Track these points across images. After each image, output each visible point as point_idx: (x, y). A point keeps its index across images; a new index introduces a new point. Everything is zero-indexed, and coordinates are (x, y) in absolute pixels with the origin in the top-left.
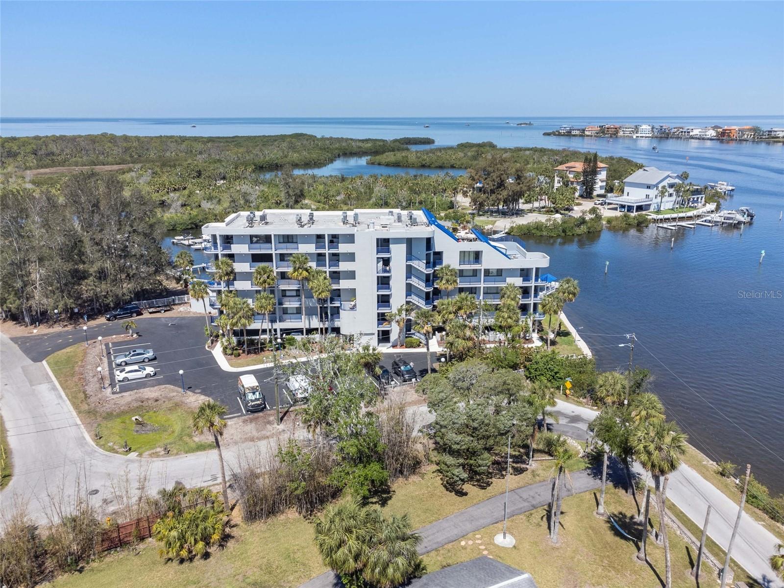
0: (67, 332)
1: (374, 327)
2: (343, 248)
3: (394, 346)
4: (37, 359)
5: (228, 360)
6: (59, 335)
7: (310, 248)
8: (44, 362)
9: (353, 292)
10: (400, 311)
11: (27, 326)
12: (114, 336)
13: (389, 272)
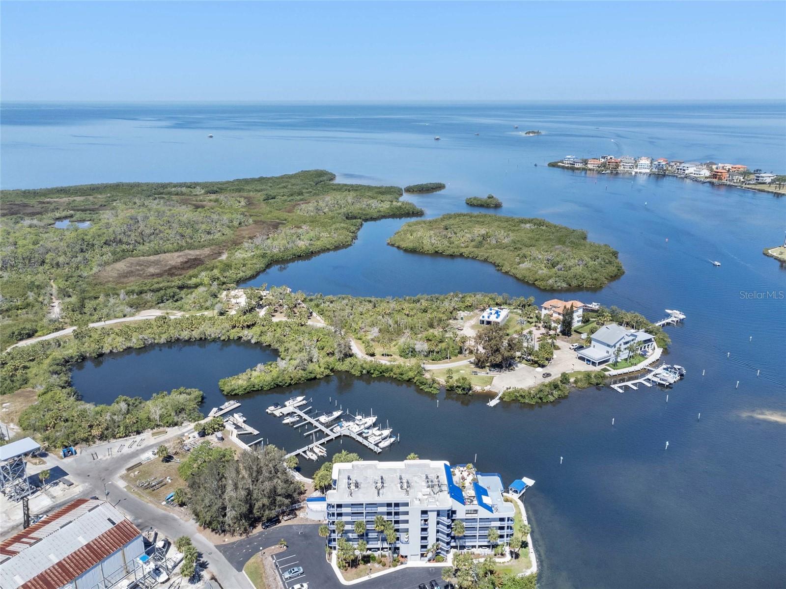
0: (244, 540)
1: (419, 551)
2: (402, 509)
3: (429, 560)
4: (239, 569)
5: (342, 573)
6: (240, 544)
7: (385, 509)
8: (243, 571)
9: (406, 531)
10: (433, 546)
11: (220, 535)
12: (273, 547)
13: (427, 525)
